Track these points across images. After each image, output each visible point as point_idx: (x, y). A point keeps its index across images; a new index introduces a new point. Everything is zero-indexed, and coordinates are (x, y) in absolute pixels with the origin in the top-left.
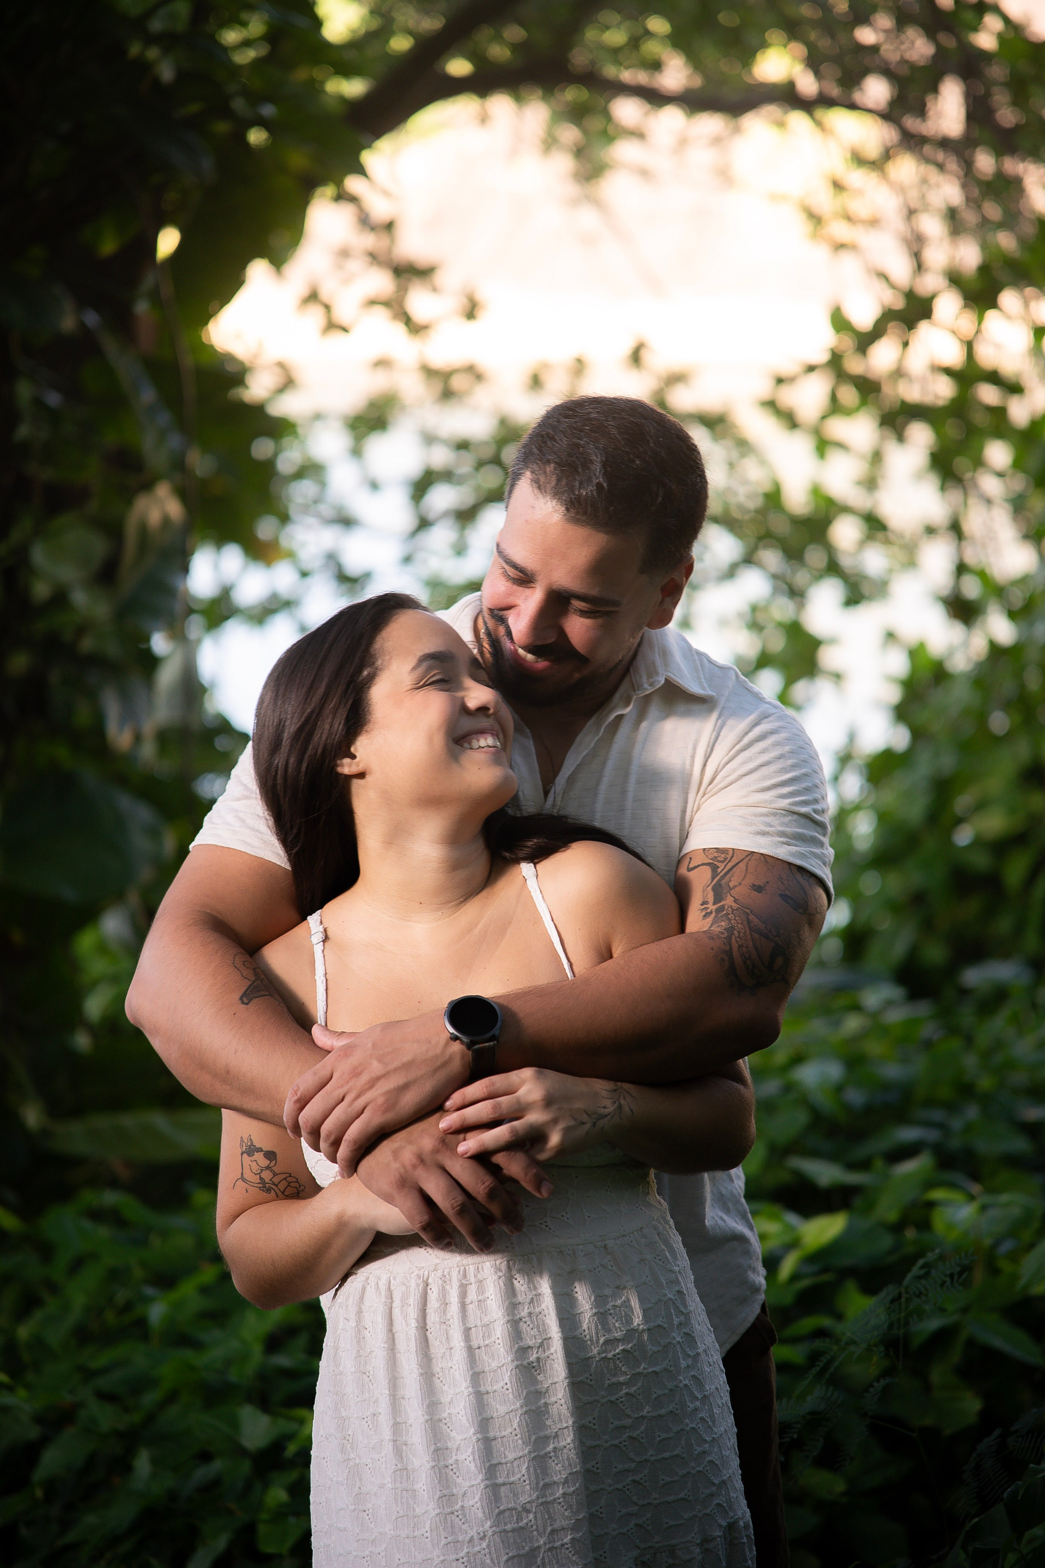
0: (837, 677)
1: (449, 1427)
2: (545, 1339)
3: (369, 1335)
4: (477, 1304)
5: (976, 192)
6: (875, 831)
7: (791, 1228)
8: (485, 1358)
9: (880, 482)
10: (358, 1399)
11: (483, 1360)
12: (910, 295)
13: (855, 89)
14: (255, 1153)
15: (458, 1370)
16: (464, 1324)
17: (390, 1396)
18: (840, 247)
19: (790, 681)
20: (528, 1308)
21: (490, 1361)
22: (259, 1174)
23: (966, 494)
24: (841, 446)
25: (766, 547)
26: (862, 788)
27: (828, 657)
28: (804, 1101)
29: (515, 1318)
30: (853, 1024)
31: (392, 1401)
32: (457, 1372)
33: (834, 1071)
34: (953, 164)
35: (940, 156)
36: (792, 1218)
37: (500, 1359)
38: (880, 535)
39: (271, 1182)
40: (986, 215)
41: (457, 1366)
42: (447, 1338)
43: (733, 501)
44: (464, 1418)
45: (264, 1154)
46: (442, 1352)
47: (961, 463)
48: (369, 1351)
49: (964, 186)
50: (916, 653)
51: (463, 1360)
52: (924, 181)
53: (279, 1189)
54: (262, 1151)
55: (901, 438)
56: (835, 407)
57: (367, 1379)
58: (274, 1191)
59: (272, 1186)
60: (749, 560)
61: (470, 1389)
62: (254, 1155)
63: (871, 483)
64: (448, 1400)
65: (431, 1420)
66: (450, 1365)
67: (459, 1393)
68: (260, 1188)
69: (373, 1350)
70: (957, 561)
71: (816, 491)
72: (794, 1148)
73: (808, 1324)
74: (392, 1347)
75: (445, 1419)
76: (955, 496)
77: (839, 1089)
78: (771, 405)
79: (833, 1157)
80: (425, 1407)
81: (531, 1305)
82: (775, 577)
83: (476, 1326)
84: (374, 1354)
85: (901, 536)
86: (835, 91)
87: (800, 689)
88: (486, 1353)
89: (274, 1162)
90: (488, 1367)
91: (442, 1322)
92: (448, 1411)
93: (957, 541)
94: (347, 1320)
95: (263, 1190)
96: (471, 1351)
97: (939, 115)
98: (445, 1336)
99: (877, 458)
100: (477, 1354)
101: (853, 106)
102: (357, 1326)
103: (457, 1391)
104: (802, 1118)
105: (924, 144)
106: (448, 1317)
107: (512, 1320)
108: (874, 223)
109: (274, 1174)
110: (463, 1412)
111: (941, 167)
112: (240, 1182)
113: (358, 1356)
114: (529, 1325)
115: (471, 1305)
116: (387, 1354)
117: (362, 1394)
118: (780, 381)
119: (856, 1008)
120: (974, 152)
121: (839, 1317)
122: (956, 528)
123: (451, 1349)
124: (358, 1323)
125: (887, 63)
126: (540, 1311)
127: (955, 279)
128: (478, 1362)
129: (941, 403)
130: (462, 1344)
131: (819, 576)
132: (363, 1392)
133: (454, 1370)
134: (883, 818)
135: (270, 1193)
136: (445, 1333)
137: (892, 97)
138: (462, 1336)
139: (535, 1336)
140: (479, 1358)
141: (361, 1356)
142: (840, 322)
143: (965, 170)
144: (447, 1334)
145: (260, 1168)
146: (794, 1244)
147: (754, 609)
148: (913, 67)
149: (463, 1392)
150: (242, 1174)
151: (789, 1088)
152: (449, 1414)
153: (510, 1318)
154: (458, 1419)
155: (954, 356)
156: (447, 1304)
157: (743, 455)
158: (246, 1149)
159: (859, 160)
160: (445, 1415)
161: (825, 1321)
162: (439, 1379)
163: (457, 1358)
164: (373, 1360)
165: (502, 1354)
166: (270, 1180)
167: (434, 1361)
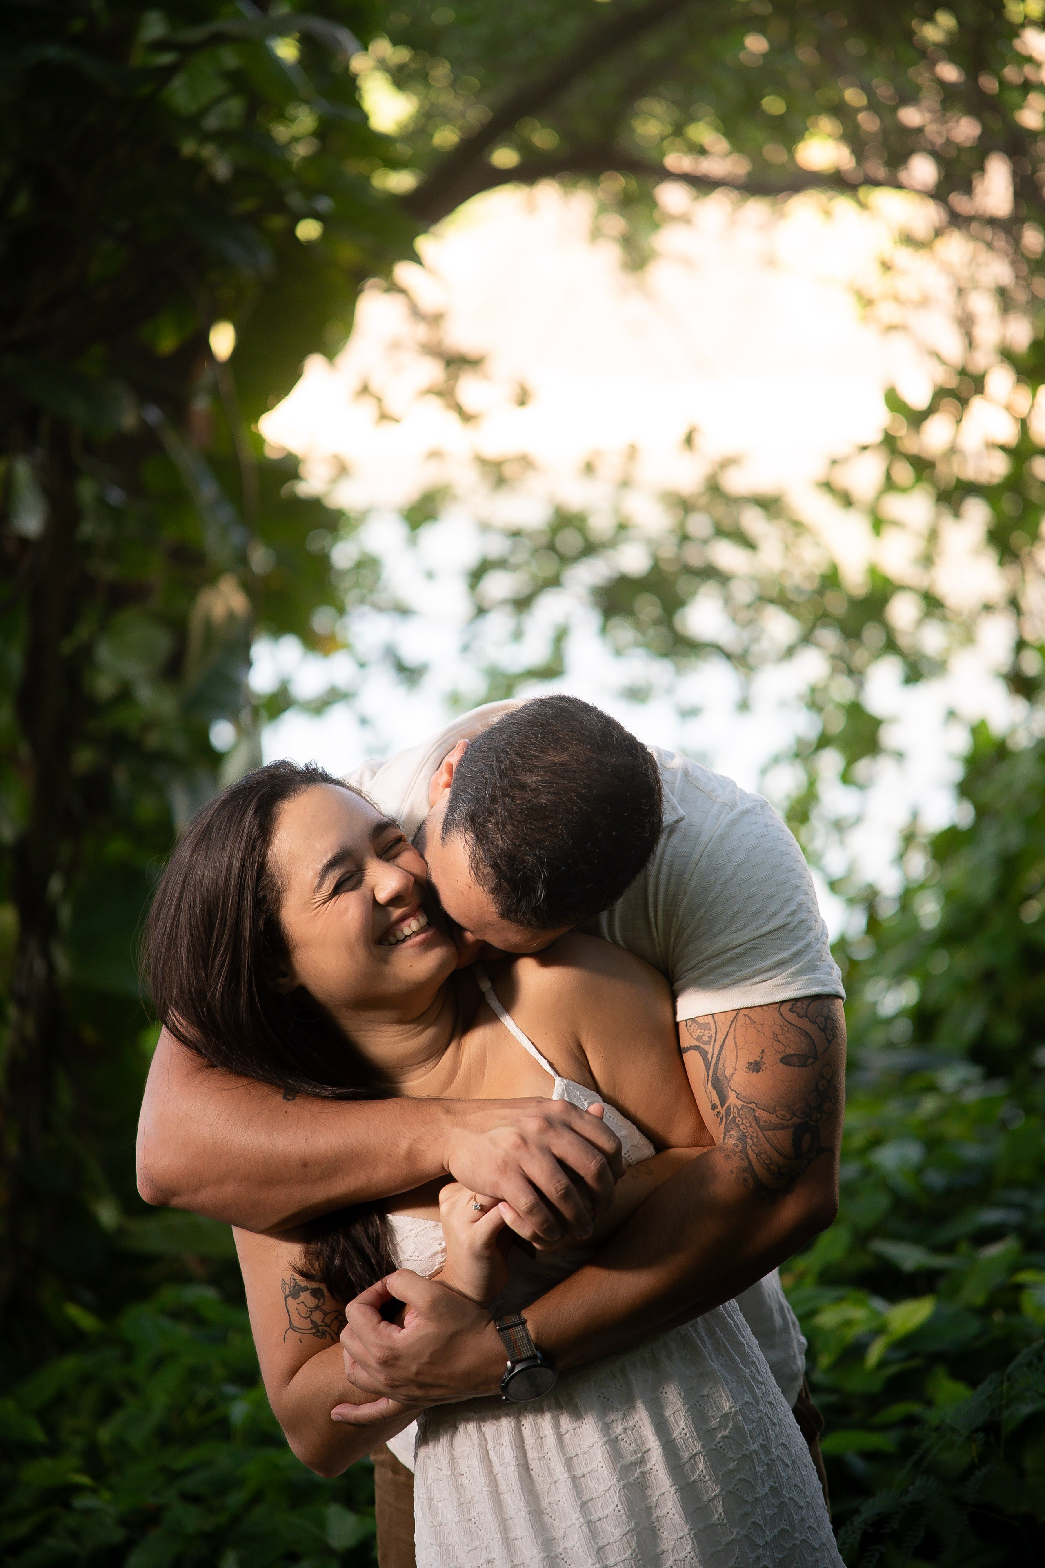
0: (899, 756)
1: (566, 1562)
2: (645, 1452)
3: (467, 1481)
4: (573, 1433)
5: (1025, 269)
6: (942, 909)
7: (877, 1314)
8: (592, 1484)
9: (937, 560)
10: (469, 1548)
11: (590, 1487)
12: (963, 372)
13: (902, 168)
14: (301, 1293)
15: (566, 1502)
16: (564, 1455)
17: (503, 1539)
18: (892, 328)
19: (852, 759)
20: (622, 1424)
21: (597, 1486)
22: (309, 1316)
23: (1023, 571)
24: (897, 524)
25: (824, 626)
26: (927, 866)
27: (890, 737)
28: (884, 1184)
29: (611, 1438)
30: (929, 1105)
31: (505, 1544)
32: (566, 1504)
33: (913, 1152)
34: (1001, 242)
35: (988, 233)
36: (878, 1304)
37: (606, 1482)
38: (938, 612)
39: (323, 1324)
40: (1035, 293)
41: (564, 1499)
42: (549, 1472)
43: (788, 583)
44: (581, 1550)
45: (311, 1293)
46: (548, 1486)
47: (1018, 538)
48: (470, 1497)
49: (1013, 263)
50: (978, 730)
51: (569, 1491)
52: (973, 260)
53: (333, 1331)
54: (308, 1289)
55: (957, 513)
56: (890, 485)
57: (474, 1526)
58: (329, 1334)
59: (326, 1328)
60: (807, 639)
61: (581, 1520)
62: (300, 1296)
63: (928, 560)
64: (561, 1534)
65: (548, 1556)
66: (557, 1499)
67: (571, 1525)
68: (314, 1333)
69: (474, 1495)
70: (1017, 638)
71: (873, 572)
72: (878, 1231)
73: (898, 1410)
74: (496, 1489)
75: (561, 1554)
76: (1012, 572)
77: (919, 1171)
78: (828, 486)
79: (916, 1240)
80: (540, 1545)
81: (624, 1420)
82: (833, 657)
83: (577, 1455)
84: (475, 1499)
85: (958, 614)
86: (881, 172)
87: (863, 766)
88: (591, 1480)
89: (322, 1300)
90: (596, 1493)
91: (541, 1457)
92: (562, 1546)
93: (1016, 616)
94: (440, 1469)
95: (318, 1336)
96: (575, 1480)
97: (986, 193)
98: (547, 1470)
99: (933, 536)
100: (582, 1482)
101: (899, 186)
102: (452, 1474)
103: (569, 1524)
104: (882, 1202)
105: (970, 222)
106: (546, 1451)
107: (609, 1440)
108: (924, 302)
109: (324, 1314)
110: (578, 1544)
111: (989, 246)
112: (291, 1333)
113: (460, 1504)
114: (626, 1442)
115: (567, 1435)
116: (492, 1497)
117: (472, 1542)
118: (834, 462)
119: (932, 1088)
120: (1022, 228)
121: (929, 1403)
122: (1014, 604)
123: (555, 1482)
124: (453, 1471)
125: (933, 144)
126: (634, 1424)
127: (1007, 355)
128: (585, 1491)
129: (996, 481)
130: (566, 1475)
131: (877, 655)
132: (472, 1539)
133: (562, 1503)
134: (950, 897)
135: (325, 1338)
136: (546, 1468)
137: (939, 178)
138: (564, 1467)
139: (635, 1451)
140: (585, 1485)
141: (463, 1504)
142: (894, 401)
143: (1014, 246)
144: (548, 1468)
145: (309, 1310)
146: (880, 1330)
147: (813, 690)
148: (960, 149)
149: (574, 1524)
150: (290, 1322)
151: (868, 1171)
152: (565, 1548)
153: (607, 1438)
154: (574, 1552)
155: (1008, 433)
156: (542, 1438)
157: (798, 535)
158: (290, 1291)
159: (909, 240)
160: (560, 1550)
161: (913, 1408)
162: (548, 1514)
163: (563, 1491)
164: (476, 1505)
165: (607, 1476)
166: (323, 1321)
167: (541, 1496)
